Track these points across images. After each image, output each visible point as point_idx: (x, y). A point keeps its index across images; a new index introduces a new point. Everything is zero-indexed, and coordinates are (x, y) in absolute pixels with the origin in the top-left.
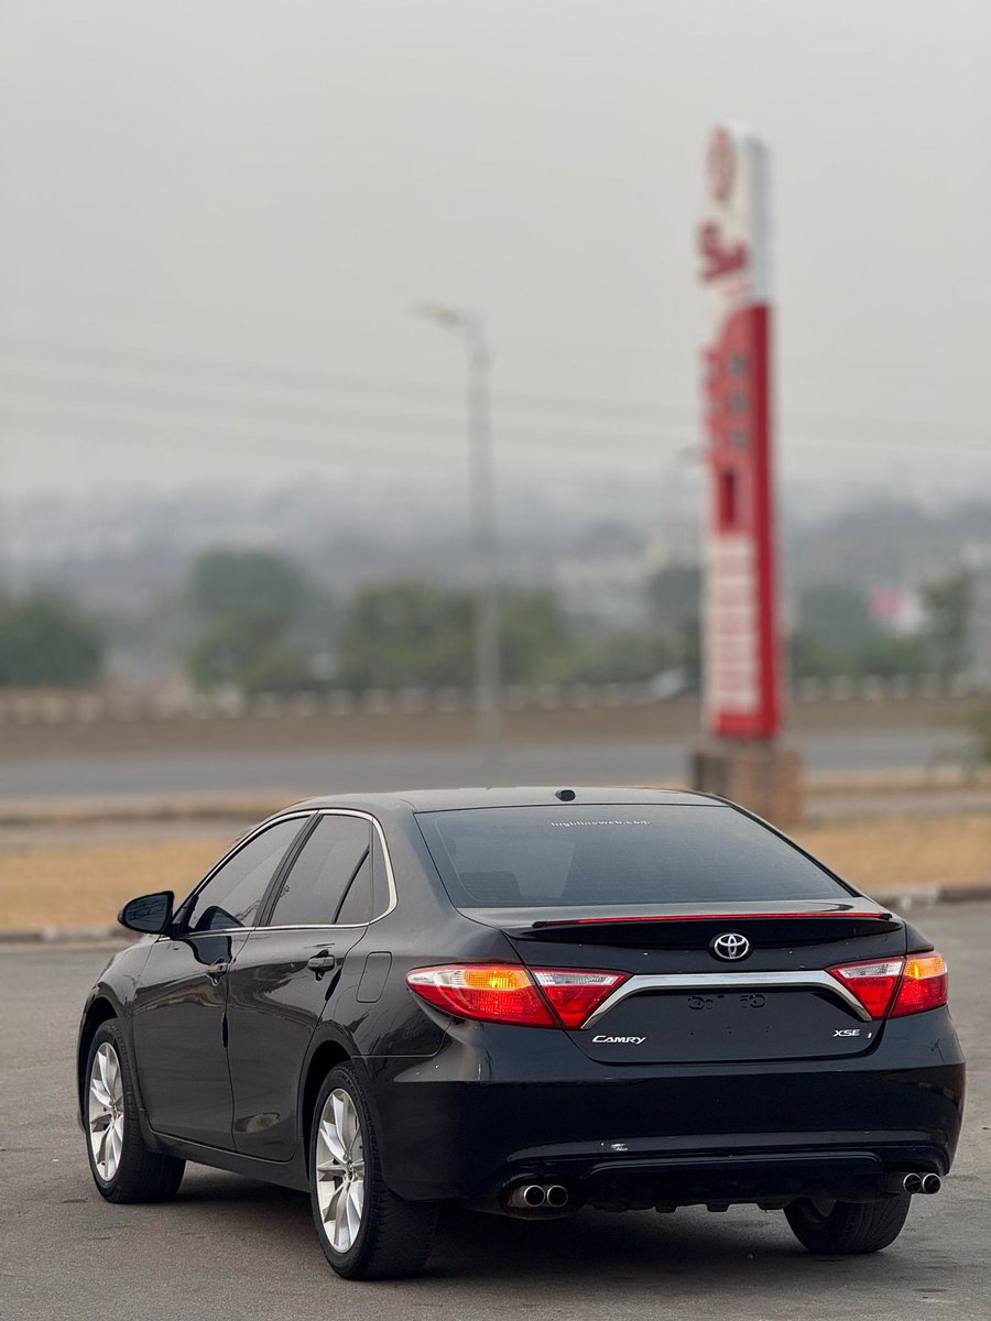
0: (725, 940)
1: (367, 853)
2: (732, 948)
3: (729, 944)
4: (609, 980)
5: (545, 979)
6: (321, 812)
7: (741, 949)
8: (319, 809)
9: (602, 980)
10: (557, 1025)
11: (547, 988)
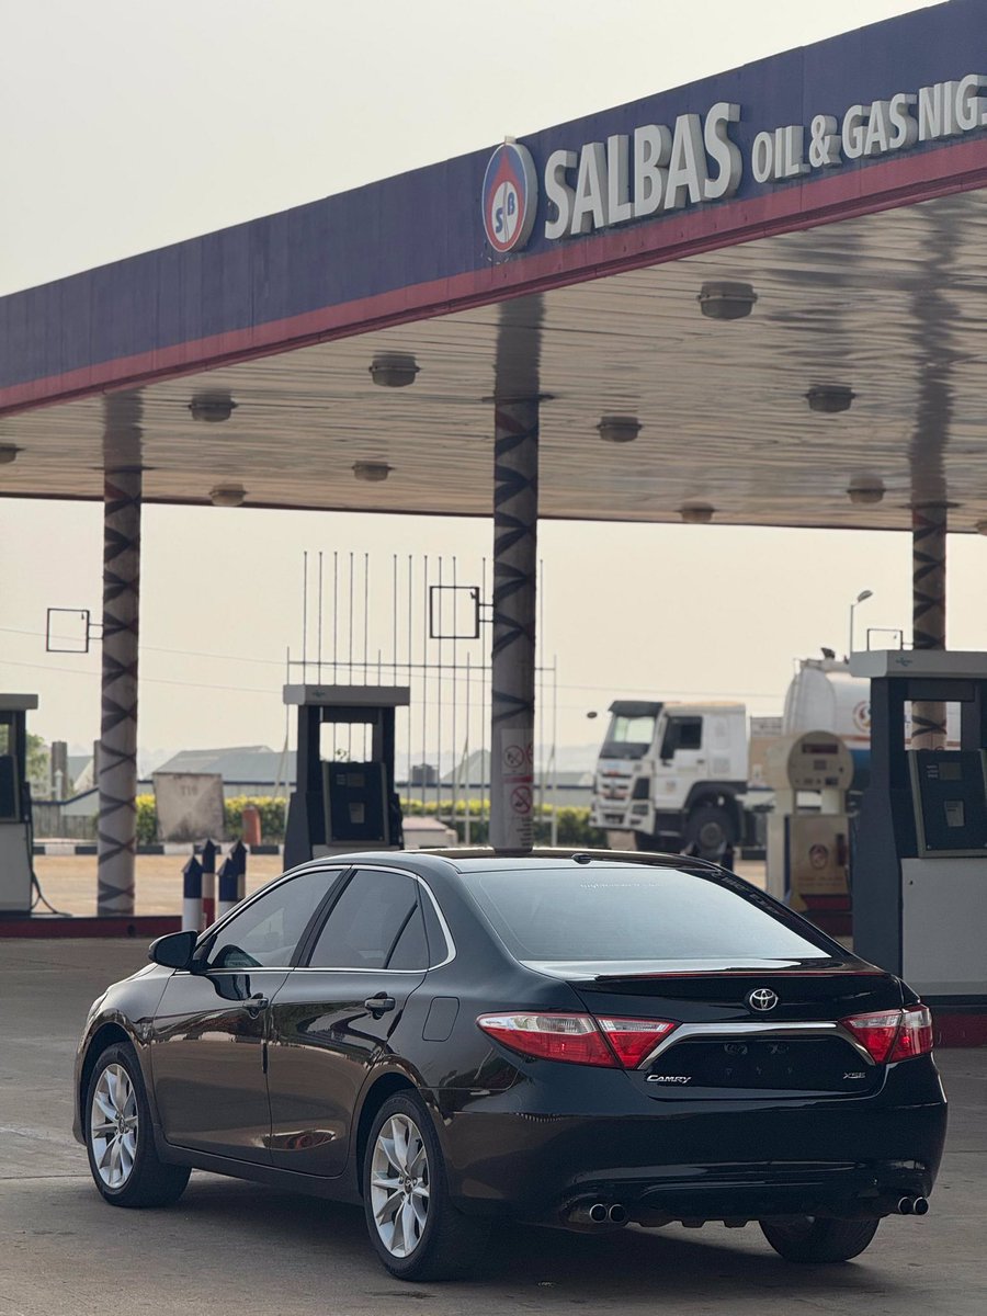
0: (759, 994)
1: (415, 906)
2: (764, 1001)
3: (762, 998)
4: (662, 1028)
5: (609, 1026)
6: (354, 867)
7: (771, 1002)
8: (352, 864)
9: (656, 1027)
10: (618, 1066)
11: (609, 1033)
